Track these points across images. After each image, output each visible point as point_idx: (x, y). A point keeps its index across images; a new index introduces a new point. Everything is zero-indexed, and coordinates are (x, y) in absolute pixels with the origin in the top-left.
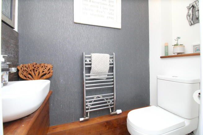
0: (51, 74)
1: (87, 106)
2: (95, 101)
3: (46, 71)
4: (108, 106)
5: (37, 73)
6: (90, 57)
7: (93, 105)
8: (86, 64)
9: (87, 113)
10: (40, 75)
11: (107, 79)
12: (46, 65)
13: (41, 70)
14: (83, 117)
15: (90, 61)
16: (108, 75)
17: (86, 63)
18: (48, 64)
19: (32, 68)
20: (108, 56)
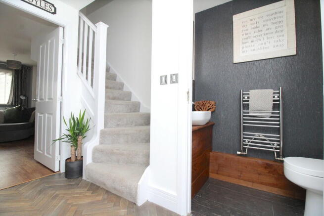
0: (214, 109)
1: (245, 141)
2: (255, 139)
3: (211, 106)
4: (272, 148)
5: (205, 108)
6: (249, 94)
7: (252, 142)
8: (244, 101)
9: (245, 148)
10: (207, 109)
11: (271, 117)
12: (211, 102)
13: (207, 105)
14: (240, 151)
15: (248, 98)
16: (273, 113)
17: (244, 99)
18: (212, 101)
19: (202, 104)
20: (272, 91)
